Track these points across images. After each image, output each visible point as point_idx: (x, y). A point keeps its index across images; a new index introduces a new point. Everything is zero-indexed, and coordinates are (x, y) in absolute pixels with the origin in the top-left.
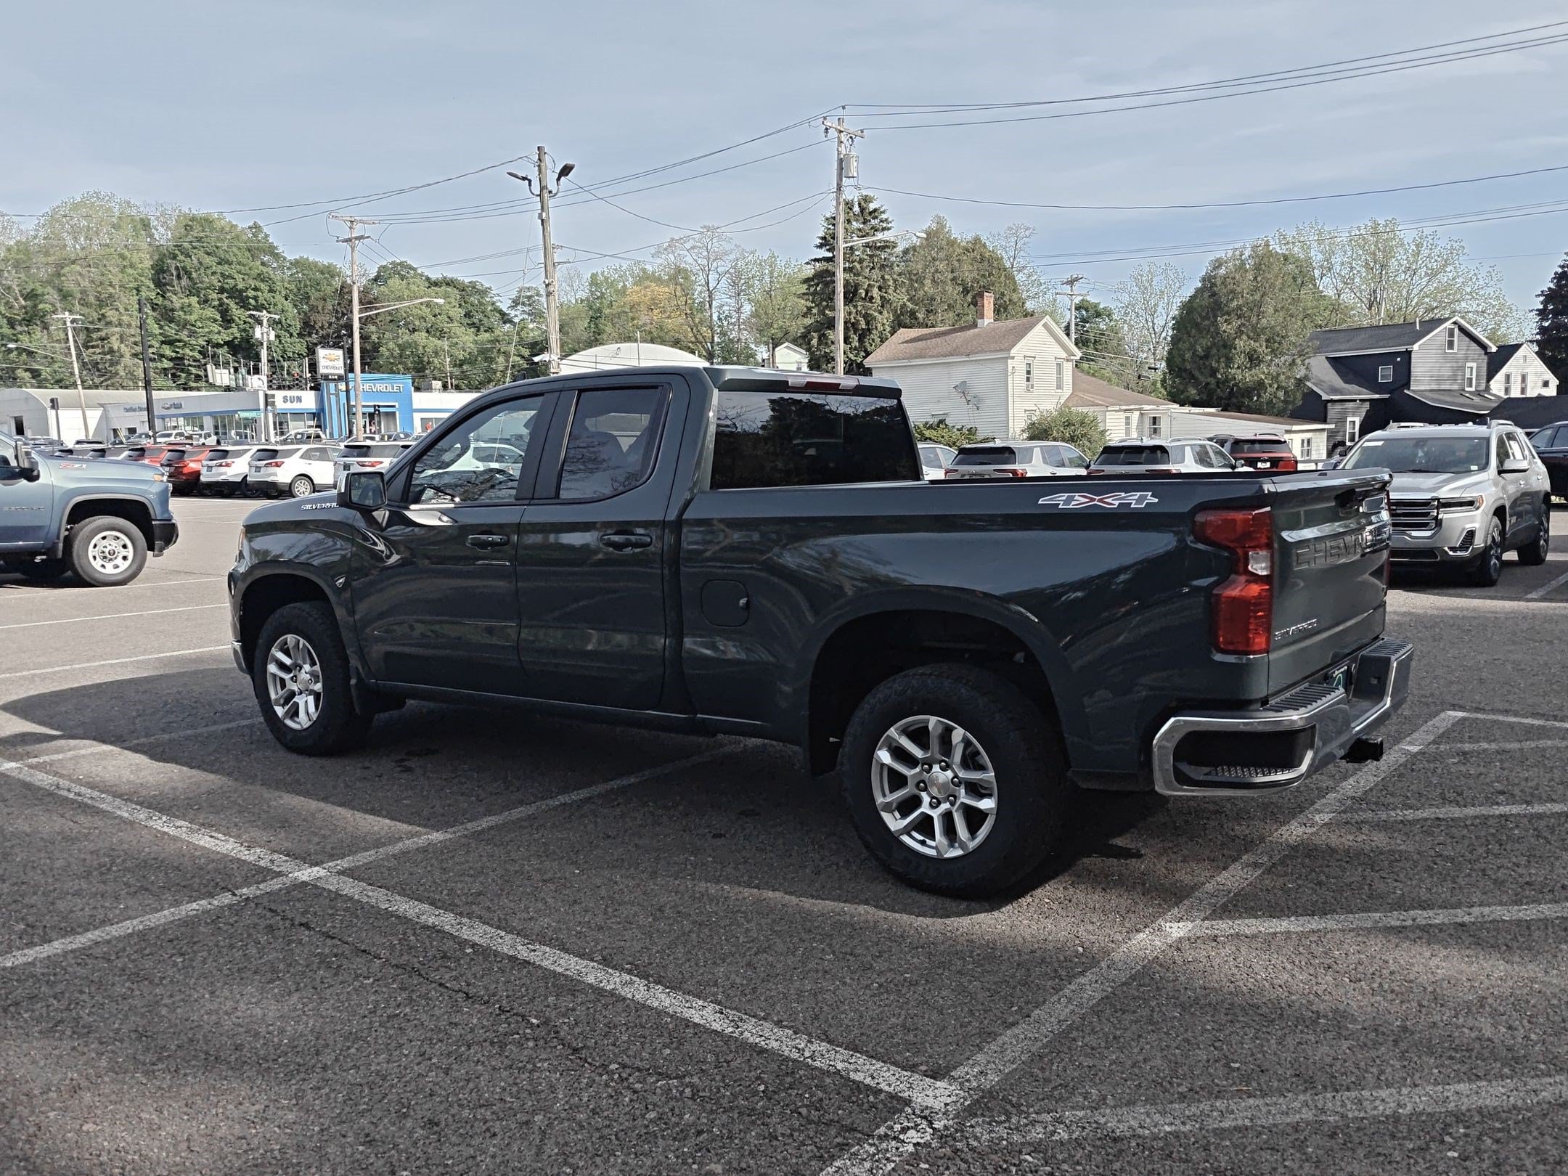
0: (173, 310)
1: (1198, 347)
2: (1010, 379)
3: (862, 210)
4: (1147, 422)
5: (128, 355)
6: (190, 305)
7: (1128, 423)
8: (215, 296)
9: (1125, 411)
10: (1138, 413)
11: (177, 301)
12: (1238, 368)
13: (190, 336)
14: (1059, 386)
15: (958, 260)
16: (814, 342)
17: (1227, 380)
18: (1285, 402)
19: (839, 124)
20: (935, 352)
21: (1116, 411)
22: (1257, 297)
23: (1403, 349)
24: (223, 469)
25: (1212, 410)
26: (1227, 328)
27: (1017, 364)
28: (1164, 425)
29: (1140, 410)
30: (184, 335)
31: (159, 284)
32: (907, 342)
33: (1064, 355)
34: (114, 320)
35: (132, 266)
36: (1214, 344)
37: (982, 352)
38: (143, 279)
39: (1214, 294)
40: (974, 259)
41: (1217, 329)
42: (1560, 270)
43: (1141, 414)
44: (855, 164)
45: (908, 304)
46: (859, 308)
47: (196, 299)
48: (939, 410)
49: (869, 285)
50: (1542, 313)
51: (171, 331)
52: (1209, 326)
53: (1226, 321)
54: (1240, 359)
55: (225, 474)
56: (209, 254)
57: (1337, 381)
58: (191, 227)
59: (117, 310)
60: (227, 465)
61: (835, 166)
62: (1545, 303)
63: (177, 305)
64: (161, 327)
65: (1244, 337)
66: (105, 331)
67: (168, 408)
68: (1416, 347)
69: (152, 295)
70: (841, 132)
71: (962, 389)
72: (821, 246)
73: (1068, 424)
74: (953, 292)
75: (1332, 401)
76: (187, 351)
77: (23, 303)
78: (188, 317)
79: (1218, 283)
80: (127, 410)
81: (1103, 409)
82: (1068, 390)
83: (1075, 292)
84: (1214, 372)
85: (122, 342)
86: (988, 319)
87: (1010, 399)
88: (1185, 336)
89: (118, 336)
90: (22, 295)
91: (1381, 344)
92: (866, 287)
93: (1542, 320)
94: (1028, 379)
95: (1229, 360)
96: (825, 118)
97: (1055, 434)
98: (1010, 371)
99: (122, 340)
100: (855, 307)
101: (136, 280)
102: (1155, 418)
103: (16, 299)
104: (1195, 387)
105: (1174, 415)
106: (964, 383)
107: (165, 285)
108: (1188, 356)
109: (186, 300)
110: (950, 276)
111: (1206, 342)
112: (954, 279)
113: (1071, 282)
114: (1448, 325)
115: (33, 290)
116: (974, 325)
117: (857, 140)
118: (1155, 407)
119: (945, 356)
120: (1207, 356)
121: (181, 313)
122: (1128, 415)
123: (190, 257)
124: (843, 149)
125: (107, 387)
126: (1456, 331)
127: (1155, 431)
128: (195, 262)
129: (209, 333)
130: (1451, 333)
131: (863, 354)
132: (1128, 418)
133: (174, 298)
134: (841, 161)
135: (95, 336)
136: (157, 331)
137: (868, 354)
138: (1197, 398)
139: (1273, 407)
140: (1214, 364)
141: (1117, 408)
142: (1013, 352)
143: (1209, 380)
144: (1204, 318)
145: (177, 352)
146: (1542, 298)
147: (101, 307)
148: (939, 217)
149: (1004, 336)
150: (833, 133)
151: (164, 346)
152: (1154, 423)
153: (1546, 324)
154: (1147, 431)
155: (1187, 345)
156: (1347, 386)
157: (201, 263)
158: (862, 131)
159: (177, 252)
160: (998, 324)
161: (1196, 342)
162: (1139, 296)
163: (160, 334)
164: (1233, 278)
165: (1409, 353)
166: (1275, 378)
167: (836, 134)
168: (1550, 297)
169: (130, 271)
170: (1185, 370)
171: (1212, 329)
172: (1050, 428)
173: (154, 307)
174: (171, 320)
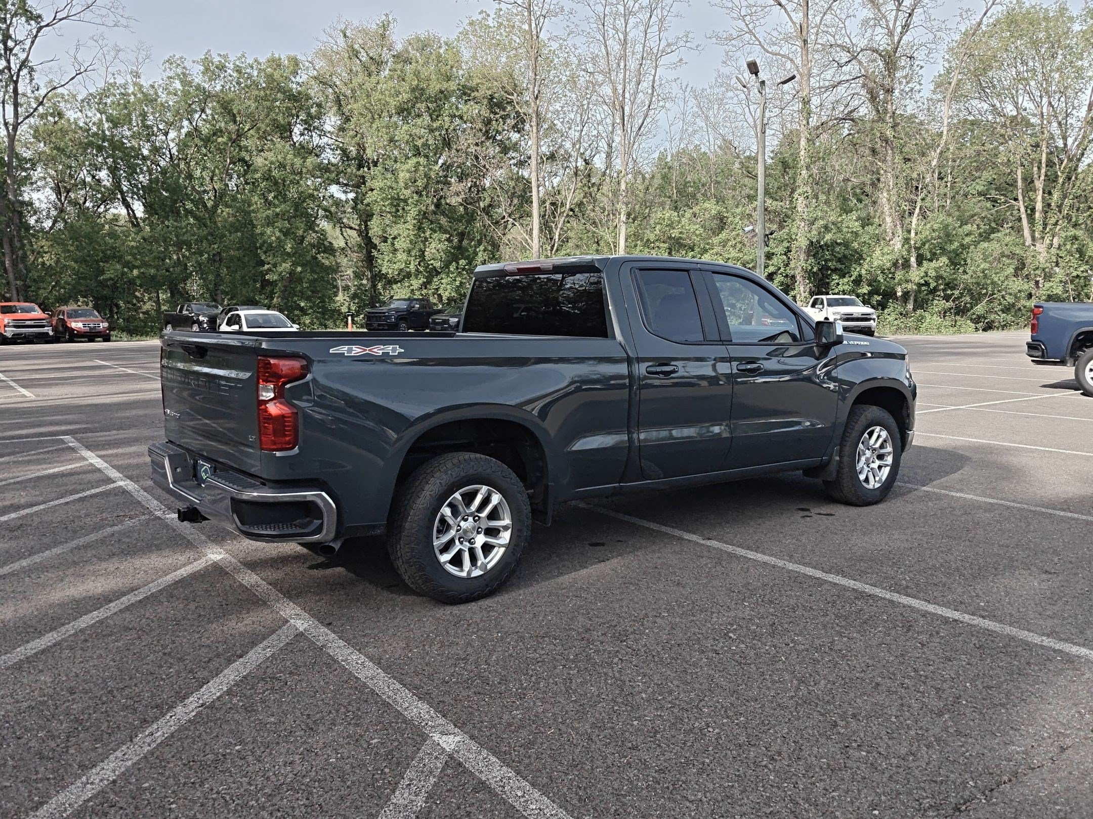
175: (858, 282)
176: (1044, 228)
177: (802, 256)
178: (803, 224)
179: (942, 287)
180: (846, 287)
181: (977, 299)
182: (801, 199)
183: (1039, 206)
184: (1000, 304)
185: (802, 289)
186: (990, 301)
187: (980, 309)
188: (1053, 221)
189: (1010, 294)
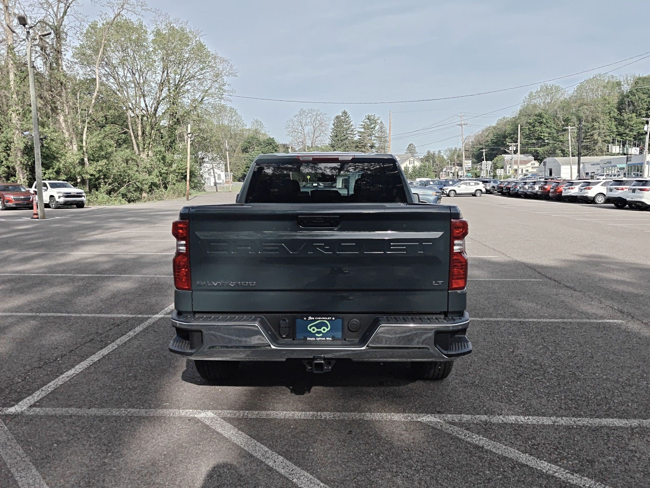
0: (623, 121)
5: (601, 141)
6: (632, 117)
8: (644, 112)
11: (626, 116)
13: (630, 131)
24: (570, 190)
30: (627, 131)
31: (619, 110)
34: (597, 127)
35: (609, 103)
38: (612, 108)
47: (635, 114)
51: (622, 129)
55: (570, 192)
56: (644, 93)
58: (638, 82)
59: (599, 122)
60: (572, 189)
63: (626, 118)
64: (617, 128)
66: (592, 132)
67: (606, 164)
69: (615, 115)
76: (628, 138)
77: (563, 123)
78: (630, 123)
80: (592, 165)
85: (599, 136)
89: (597, 134)
90: (563, 120)
99: (599, 135)
101: (609, 109)
103: (561, 122)
107: (622, 110)
109: (630, 115)
115: (567, 118)
121: (627, 121)
123: (635, 96)
125: (590, 156)
128: (637, 98)
129: (639, 129)
133: (625, 115)
135: (588, 134)
136: (615, 130)
145: (623, 139)
147: (593, 122)
151: (617, 136)
157: (639, 98)
159: (629, 94)
163: (617, 131)
169: (607, 105)
173: (616, 120)
174: (623, 125)
175: (58, 172)
176: (144, 145)
177: (19, 154)
178: (17, 132)
179: (102, 177)
180: (51, 176)
181: (121, 185)
182: (14, 115)
183: (140, 133)
184: (133, 187)
185: (21, 176)
186: (128, 186)
187: (123, 190)
188: (148, 142)
189: (139, 182)
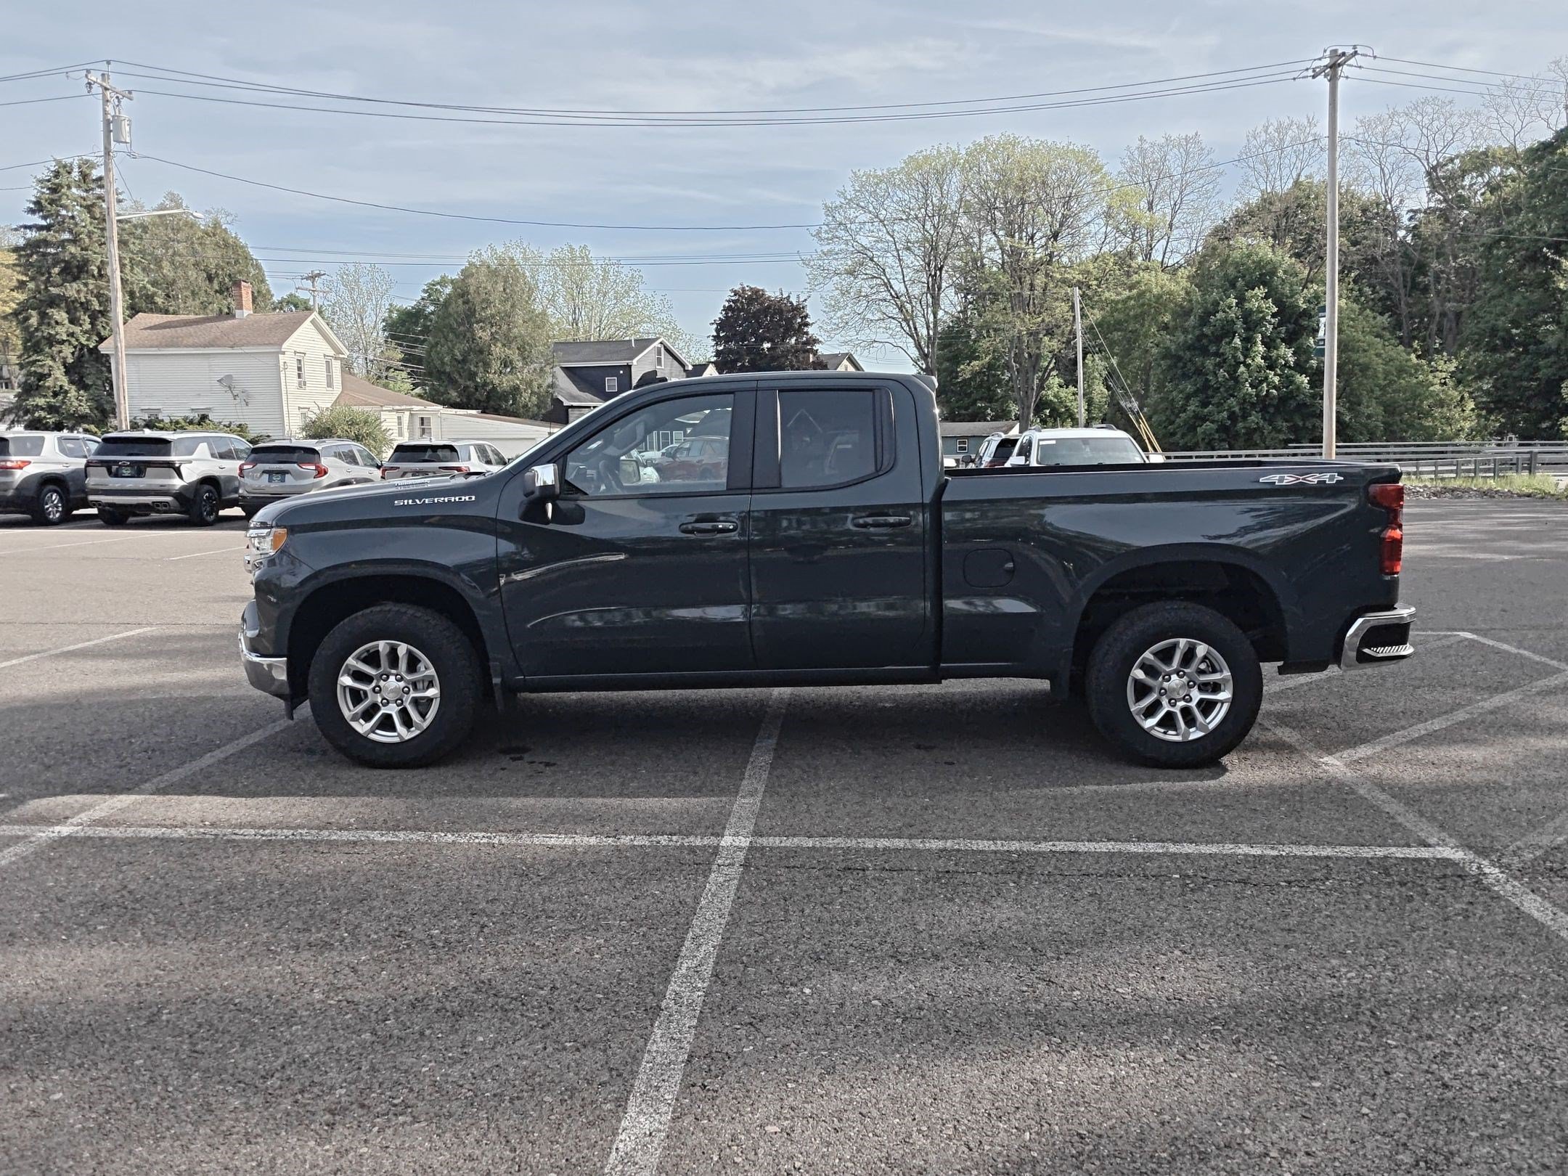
1: (456, 352)
2: (282, 375)
3: (84, 176)
4: (418, 422)
7: (400, 423)
9: (397, 411)
10: (407, 413)
12: (495, 373)
14: (330, 384)
15: (201, 244)
16: (34, 321)
17: (485, 384)
18: (538, 406)
19: (103, 80)
20: (191, 341)
21: (389, 411)
22: (508, 307)
23: (624, 363)
25: (474, 412)
26: (483, 334)
27: (288, 359)
28: (434, 425)
29: (410, 410)
32: (151, 328)
33: (332, 353)
36: (470, 349)
37: (248, 344)
39: (466, 302)
40: (217, 244)
41: (473, 334)
42: (727, 304)
43: (411, 414)
44: (127, 128)
45: (149, 286)
46: (91, 287)
48: (201, 405)
49: (102, 262)
50: (717, 338)
52: (465, 331)
53: (481, 328)
54: (496, 365)
57: (573, 389)
61: (101, 126)
62: (717, 330)
65: (499, 345)
68: (635, 362)
70: (106, 89)
71: (227, 383)
72: (32, 211)
73: (352, 423)
74: (196, 276)
75: (572, 407)
79: (472, 291)
81: (378, 408)
82: (338, 388)
83: (318, 289)
84: (472, 376)
86: (247, 311)
87: (284, 397)
88: (442, 340)
91: (606, 357)
92: (98, 263)
93: (717, 344)
94: (299, 376)
95: (487, 365)
96: (88, 71)
97: (339, 432)
98: (282, 366)
100: (86, 285)
102: (422, 419)
104: (456, 390)
105: (444, 416)
106: (229, 377)
108: (447, 359)
110: (192, 260)
111: (465, 346)
112: (196, 264)
113: (313, 278)
114: (656, 344)
116: (230, 315)
117: (124, 101)
118: (422, 408)
119: (205, 346)
120: (464, 361)
122: (400, 415)
124: (110, 108)
126: (663, 349)
127: (423, 431)
130: (659, 353)
131: (95, 338)
132: (399, 418)
134: (107, 123)
137: (102, 339)
138: (458, 400)
139: (528, 411)
140: (473, 368)
141: (390, 408)
142: (285, 346)
143: (468, 383)
144: (459, 325)
146: (715, 326)
148: (173, 194)
149: (270, 329)
150: (96, 89)
152: (422, 424)
153: (721, 348)
154: (418, 432)
155: (445, 349)
156: (581, 394)
158: (130, 92)
160: (259, 316)
161: (454, 346)
162: (346, 295)
164: (485, 288)
165: (630, 367)
166: (529, 384)
167: (100, 90)
168: (722, 325)
170: (444, 373)
171: (468, 335)
172: (334, 426)
